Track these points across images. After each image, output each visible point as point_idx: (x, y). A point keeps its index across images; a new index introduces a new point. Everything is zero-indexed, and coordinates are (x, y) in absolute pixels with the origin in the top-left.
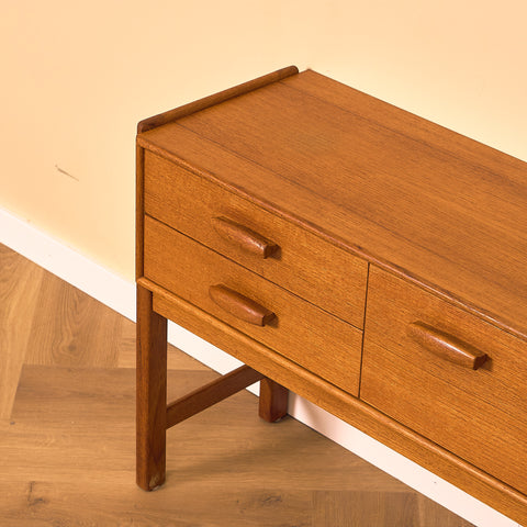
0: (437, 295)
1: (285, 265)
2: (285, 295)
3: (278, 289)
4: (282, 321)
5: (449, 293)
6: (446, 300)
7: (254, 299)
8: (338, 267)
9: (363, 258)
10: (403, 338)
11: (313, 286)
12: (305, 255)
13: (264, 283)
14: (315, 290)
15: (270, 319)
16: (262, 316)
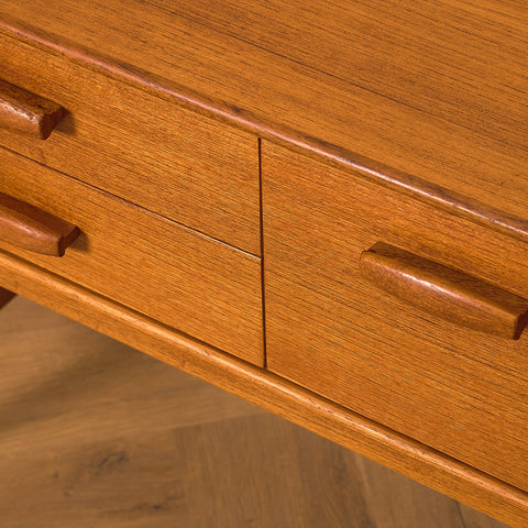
0: (416, 196)
1: (85, 144)
2: (93, 195)
3: (77, 186)
4: (95, 239)
5: (440, 191)
6: (438, 206)
7: (35, 203)
8: (193, 146)
9: (247, 130)
10: (347, 271)
11: (149, 181)
12: (123, 125)
13: (50, 176)
14: (152, 188)
15: (71, 238)
16: (55, 239)
